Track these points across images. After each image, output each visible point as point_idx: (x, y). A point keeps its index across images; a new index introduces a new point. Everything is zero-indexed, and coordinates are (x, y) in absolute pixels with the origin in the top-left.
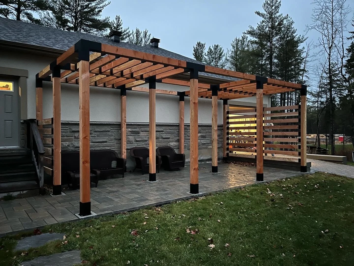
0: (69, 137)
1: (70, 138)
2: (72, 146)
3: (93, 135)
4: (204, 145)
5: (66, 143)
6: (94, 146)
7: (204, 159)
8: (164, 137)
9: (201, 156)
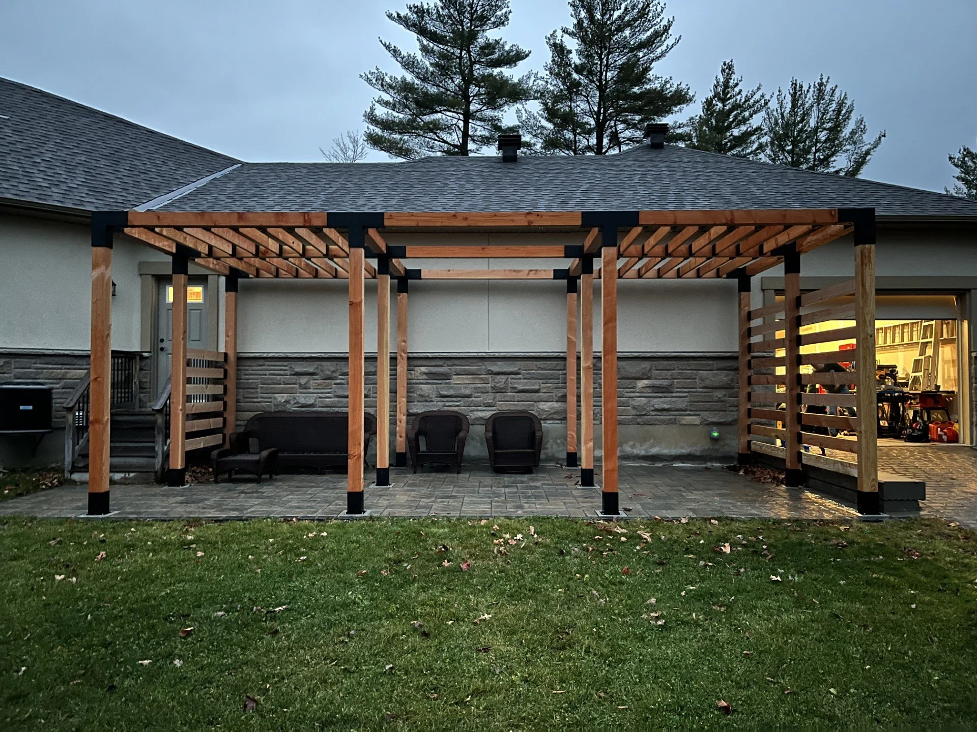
0: (288, 384)
1: (292, 388)
2: (295, 403)
3: (338, 381)
4: (665, 413)
5: (283, 397)
6: (339, 405)
7: (663, 455)
8: (520, 387)
9: (652, 446)
